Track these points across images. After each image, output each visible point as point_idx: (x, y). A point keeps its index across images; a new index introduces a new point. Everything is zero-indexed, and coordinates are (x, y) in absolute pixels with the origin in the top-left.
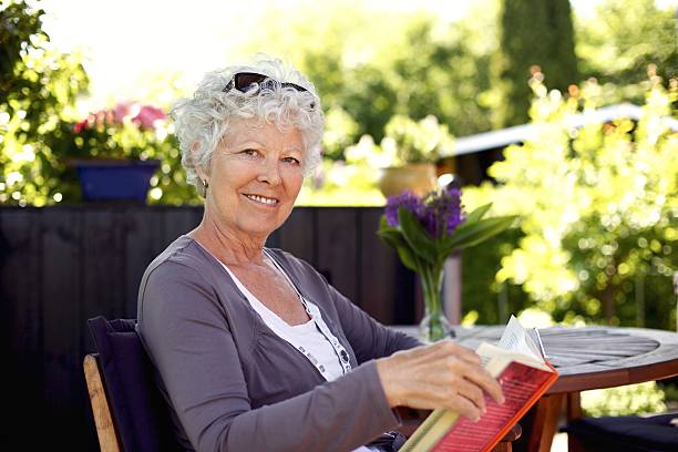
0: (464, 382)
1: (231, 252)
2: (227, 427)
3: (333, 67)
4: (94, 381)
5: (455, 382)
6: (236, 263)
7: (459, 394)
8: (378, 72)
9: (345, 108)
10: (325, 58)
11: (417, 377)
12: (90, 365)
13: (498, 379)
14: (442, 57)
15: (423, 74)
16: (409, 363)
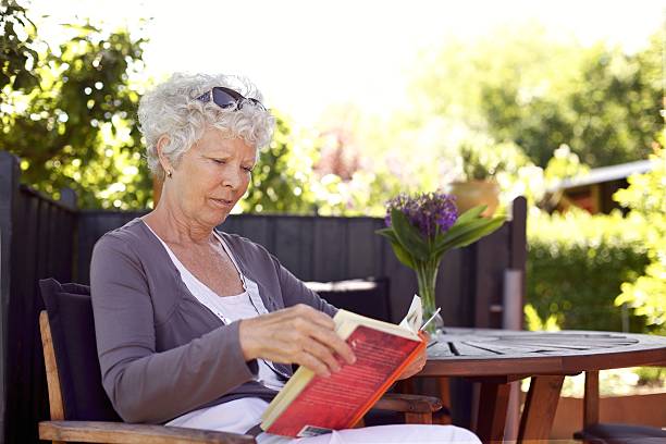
0: (311, 342)
1: (177, 232)
2: (123, 370)
3: (510, 101)
4: (46, 332)
5: (299, 340)
6: (178, 241)
7: (304, 351)
8: (554, 106)
9: (519, 143)
10: (501, 92)
11: (269, 334)
12: (44, 317)
13: (348, 342)
14: (618, 90)
15: (599, 108)
16: (265, 322)
